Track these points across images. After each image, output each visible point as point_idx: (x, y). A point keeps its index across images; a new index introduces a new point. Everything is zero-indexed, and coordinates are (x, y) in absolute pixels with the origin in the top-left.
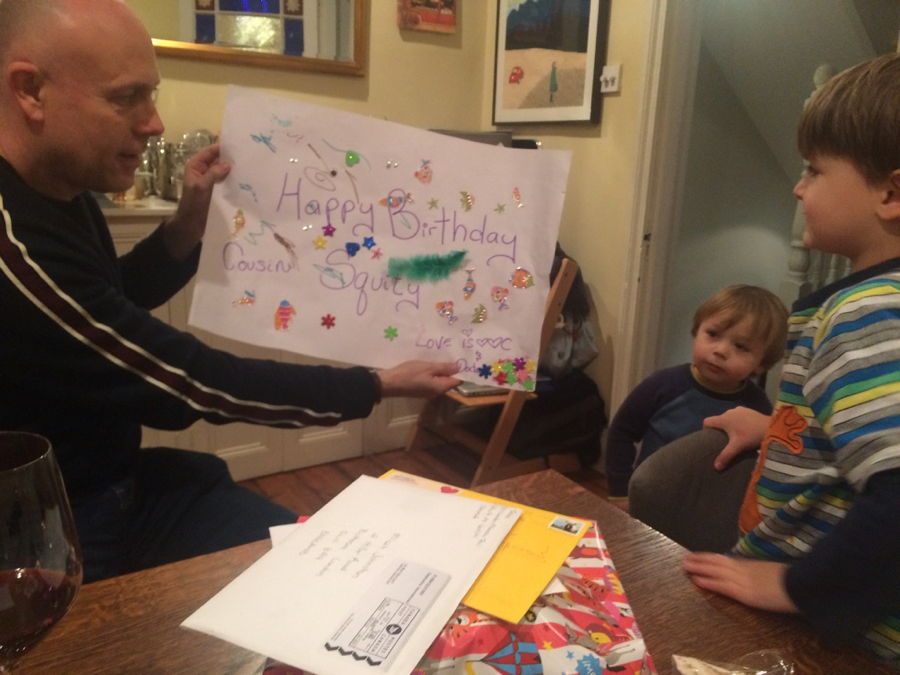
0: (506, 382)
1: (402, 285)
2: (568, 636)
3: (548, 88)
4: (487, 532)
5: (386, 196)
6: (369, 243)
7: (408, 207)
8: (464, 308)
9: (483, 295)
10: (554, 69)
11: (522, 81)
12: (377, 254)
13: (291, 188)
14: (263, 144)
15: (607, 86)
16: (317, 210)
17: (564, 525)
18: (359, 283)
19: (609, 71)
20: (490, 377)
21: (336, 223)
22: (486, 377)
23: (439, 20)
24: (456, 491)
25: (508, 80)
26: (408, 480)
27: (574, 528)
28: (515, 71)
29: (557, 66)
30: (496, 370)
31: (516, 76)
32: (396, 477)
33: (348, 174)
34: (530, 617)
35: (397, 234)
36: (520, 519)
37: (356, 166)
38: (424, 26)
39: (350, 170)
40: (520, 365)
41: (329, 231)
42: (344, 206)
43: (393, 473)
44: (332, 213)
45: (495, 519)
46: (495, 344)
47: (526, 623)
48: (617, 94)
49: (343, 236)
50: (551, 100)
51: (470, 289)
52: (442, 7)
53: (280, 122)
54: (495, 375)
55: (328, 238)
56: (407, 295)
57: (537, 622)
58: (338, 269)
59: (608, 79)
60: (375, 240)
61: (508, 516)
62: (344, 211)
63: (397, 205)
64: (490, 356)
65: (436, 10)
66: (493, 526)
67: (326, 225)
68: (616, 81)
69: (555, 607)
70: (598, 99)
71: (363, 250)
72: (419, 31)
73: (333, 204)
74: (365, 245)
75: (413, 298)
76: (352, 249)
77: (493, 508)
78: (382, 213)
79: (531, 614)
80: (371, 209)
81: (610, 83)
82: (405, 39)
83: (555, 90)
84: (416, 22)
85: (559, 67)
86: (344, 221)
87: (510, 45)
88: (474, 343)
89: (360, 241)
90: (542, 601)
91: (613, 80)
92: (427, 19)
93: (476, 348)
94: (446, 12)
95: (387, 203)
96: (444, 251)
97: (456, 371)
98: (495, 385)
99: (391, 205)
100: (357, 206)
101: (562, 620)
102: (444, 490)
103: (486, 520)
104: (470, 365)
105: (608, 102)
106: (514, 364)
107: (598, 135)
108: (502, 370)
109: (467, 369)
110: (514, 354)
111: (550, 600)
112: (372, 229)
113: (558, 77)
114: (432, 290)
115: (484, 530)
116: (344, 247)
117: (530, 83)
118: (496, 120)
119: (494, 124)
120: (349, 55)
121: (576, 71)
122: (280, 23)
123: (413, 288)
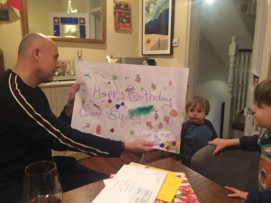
0: (170, 150)
1: (134, 117)
4: (159, 179)
5: (127, 88)
6: (123, 104)
7: (134, 91)
8: (155, 124)
11: (150, 43)
12: (125, 108)
13: (97, 89)
14: (87, 76)
15: (174, 44)
16: (106, 95)
17: (178, 176)
18: (121, 117)
19: (175, 40)
21: (112, 99)
23: (126, 27)
24: (149, 168)
25: (146, 43)
26: (136, 165)
27: (181, 176)
28: (148, 40)
29: (160, 39)
30: (166, 145)
31: (148, 42)
32: (133, 164)
33: (114, 82)
34: (173, 201)
35: (131, 100)
36: (167, 175)
37: (116, 80)
38: (122, 28)
40: (174, 143)
41: (110, 101)
44: (110, 96)
45: (161, 175)
46: (166, 136)
48: (177, 46)
49: (114, 103)
51: (157, 117)
52: (127, 23)
53: (91, 69)
55: (110, 104)
56: (136, 120)
57: (175, 202)
58: (114, 113)
59: (175, 42)
60: (125, 103)
61: (164, 174)
62: (114, 94)
63: (130, 91)
64: (163, 140)
65: (125, 24)
66: (161, 177)
67: (109, 99)
69: (178, 197)
70: (172, 48)
72: (120, 30)
73: (110, 93)
74: (121, 105)
75: (138, 121)
76: (118, 106)
77: (160, 172)
78: (126, 94)
80: (122, 93)
81: (175, 44)
82: (117, 32)
84: (119, 27)
86: (114, 98)
87: (146, 33)
88: (159, 135)
89: (120, 104)
90: (175, 197)
91: (176, 43)
93: (159, 137)
95: (128, 90)
96: (147, 105)
97: (153, 145)
98: (166, 150)
100: (118, 93)
101: (181, 201)
102: (146, 168)
103: (159, 175)
104: (157, 143)
105: (175, 49)
106: (172, 143)
107: (172, 58)
108: (168, 145)
112: (123, 99)
114: (144, 118)
115: (158, 178)
116: (115, 106)
117: (152, 44)
118: (143, 54)
119: (142, 55)
120: (101, 37)
121: (165, 40)
122: (78, 26)
123: (138, 118)
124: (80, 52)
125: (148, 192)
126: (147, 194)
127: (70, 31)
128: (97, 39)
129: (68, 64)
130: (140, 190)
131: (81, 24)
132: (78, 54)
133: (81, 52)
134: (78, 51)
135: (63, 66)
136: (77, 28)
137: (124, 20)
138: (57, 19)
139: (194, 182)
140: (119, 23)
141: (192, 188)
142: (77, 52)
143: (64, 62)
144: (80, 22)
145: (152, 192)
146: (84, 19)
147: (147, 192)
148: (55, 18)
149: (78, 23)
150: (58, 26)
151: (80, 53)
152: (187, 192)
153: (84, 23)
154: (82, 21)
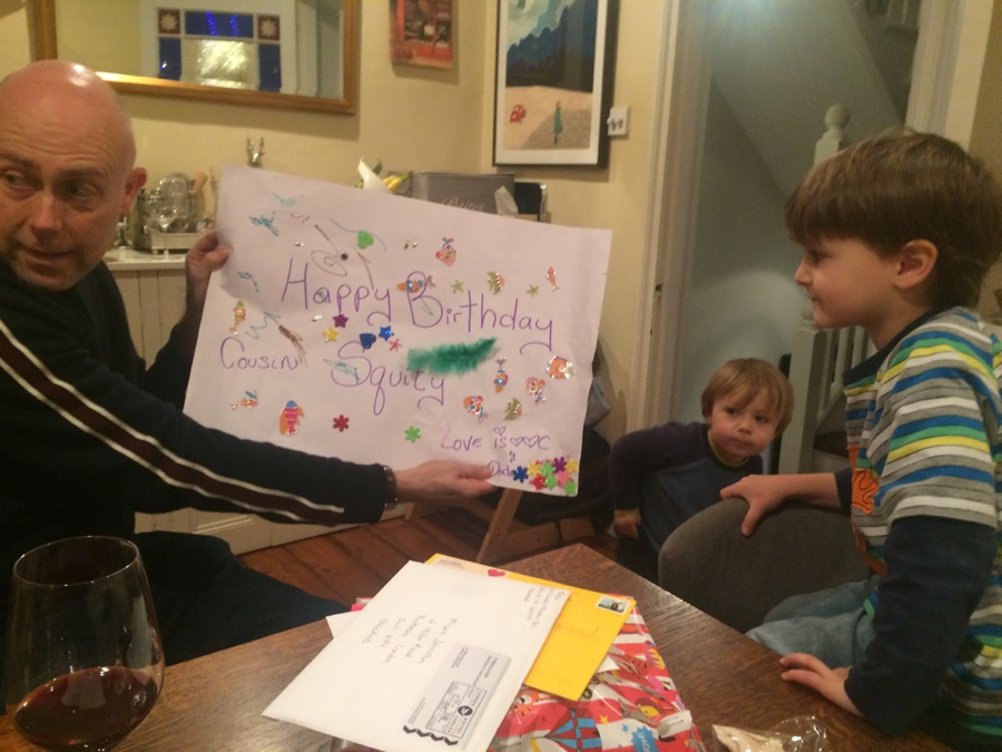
0: (546, 487)
1: (423, 380)
2: (622, 711)
3: (552, 129)
4: (539, 615)
5: (404, 281)
6: (385, 333)
7: (429, 291)
8: (495, 403)
9: (517, 388)
10: (558, 110)
11: (524, 120)
12: (395, 345)
13: (297, 274)
14: (263, 227)
15: (614, 129)
16: (327, 299)
17: (611, 604)
18: (376, 377)
19: (617, 113)
20: (526, 481)
21: (348, 311)
22: (522, 481)
23: (434, 54)
24: (503, 574)
25: (509, 119)
26: (454, 564)
27: (620, 607)
28: (517, 109)
29: (561, 106)
30: (532, 473)
31: (518, 115)
32: (442, 562)
33: (362, 257)
34: (587, 694)
35: (417, 321)
36: (568, 600)
37: (370, 248)
38: (418, 60)
39: (363, 252)
40: (560, 465)
41: (341, 321)
42: (358, 292)
43: (438, 557)
44: (343, 301)
45: (546, 601)
46: (532, 442)
47: (584, 700)
49: (357, 326)
50: (556, 141)
51: (501, 382)
52: (438, 41)
53: (282, 201)
54: (531, 478)
55: (339, 329)
56: (430, 391)
57: (593, 699)
58: (352, 363)
59: (616, 121)
60: (393, 330)
61: (557, 598)
62: (358, 298)
63: (416, 290)
64: (526, 457)
65: (431, 44)
66: (544, 608)
67: (337, 314)
68: (624, 124)
69: (606, 683)
70: (605, 142)
71: (380, 340)
72: (415, 66)
73: (344, 291)
74: (381, 335)
75: (438, 393)
76: (367, 340)
77: (542, 590)
78: (400, 298)
79: (589, 692)
80: (388, 294)
81: (617, 126)
82: (398, 74)
83: (559, 130)
84: (410, 56)
85: (564, 107)
86: (357, 310)
87: (511, 82)
88: (507, 442)
89: (376, 332)
90: (596, 679)
91: (620, 124)
92: (422, 53)
93: (510, 447)
94: (441, 45)
95: (407, 287)
96: (471, 339)
97: (490, 476)
98: (533, 489)
99: (410, 290)
100: (372, 293)
101: (615, 696)
102: (491, 574)
103: (536, 602)
104: (503, 467)
105: (615, 146)
106: (553, 465)
107: (606, 180)
108: (540, 472)
109: (500, 472)
110: (554, 453)
111: (601, 678)
112: (389, 318)
113: (562, 118)
114: (458, 384)
116: (358, 340)
117: (532, 123)
118: (498, 160)
119: (494, 164)
120: (338, 92)
121: (581, 112)
122: (254, 48)
123: (437, 382)
124: (255, 143)
125: (494, 663)
126: (491, 668)
127: (220, 66)
128: (324, 95)
129: (207, 187)
130: (464, 652)
131: (266, 37)
132: (250, 154)
133: (262, 144)
134: (248, 141)
135: (190, 197)
136: (248, 54)
137: (429, 30)
138: (173, 18)
139: (668, 632)
140: (408, 38)
141: (661, 654)
142: (246, 145)
143: (194, 182)
144: (260, 32)
145: (509, 660)
146: (275, 20)
147: (491, 662)
148: (162, 13)
149: (251, 36)
150: (177, 42)
151: (257, 147)
152: (642, 665)
153: (277, 36)
154: (268, 28)
